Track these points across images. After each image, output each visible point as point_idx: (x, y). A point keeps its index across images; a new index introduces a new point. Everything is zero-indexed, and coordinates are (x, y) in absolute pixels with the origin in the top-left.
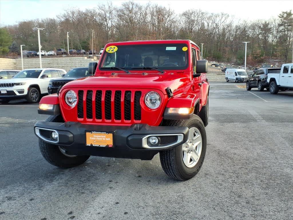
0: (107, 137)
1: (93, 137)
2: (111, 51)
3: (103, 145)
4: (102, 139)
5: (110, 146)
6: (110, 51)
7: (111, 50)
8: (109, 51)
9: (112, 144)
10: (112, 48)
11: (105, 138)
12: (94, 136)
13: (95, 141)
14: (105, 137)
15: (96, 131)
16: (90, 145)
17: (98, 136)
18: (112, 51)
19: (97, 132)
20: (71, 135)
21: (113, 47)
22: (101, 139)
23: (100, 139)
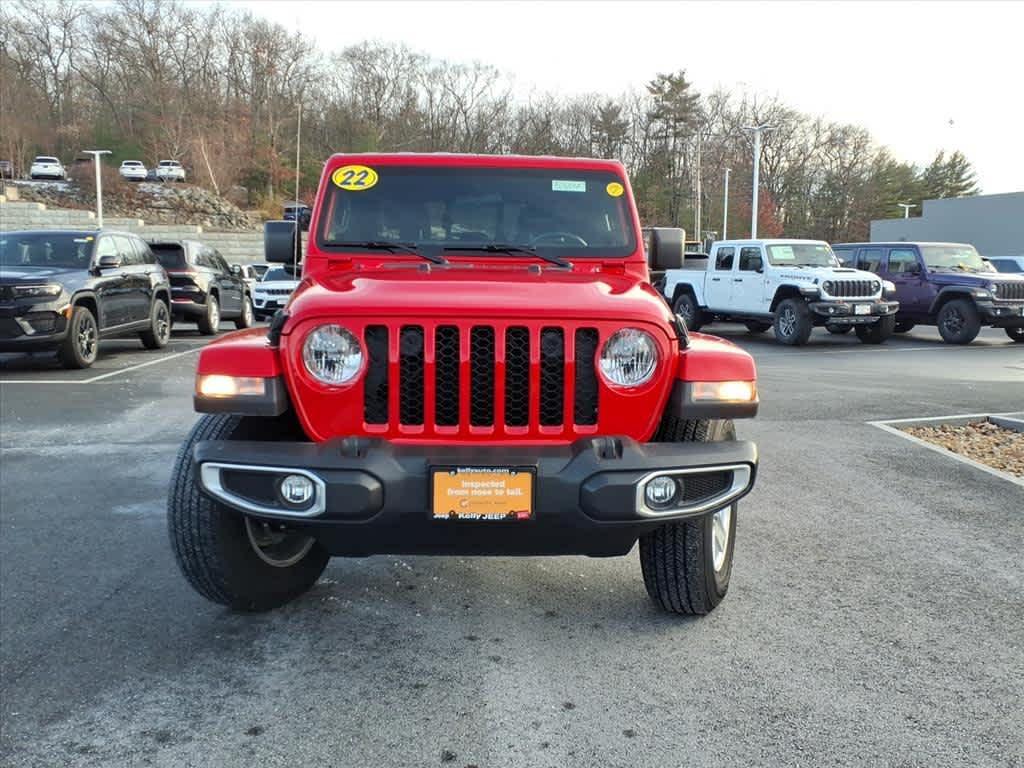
0: (509, 486)
1: (459, 487)
2: (356, 183)
3: (496, 514)
4: (493, 493)
5: (519, 516)
6: (349, 184)
7: (351, 181)
8: (344, 183)
9: (528, 507)
10: (356, 173)
11: (505, 489)
12: (465, 484)
13: (465, 500)
14: (503, 484)
15: (472, 467)
16: (447, 516)
17: (477, 485)
18: (358, 183)
19: (476, 471)
20: (373, 485)
21: (357, 169)
22: (490, 492)
23: (484, 493)
